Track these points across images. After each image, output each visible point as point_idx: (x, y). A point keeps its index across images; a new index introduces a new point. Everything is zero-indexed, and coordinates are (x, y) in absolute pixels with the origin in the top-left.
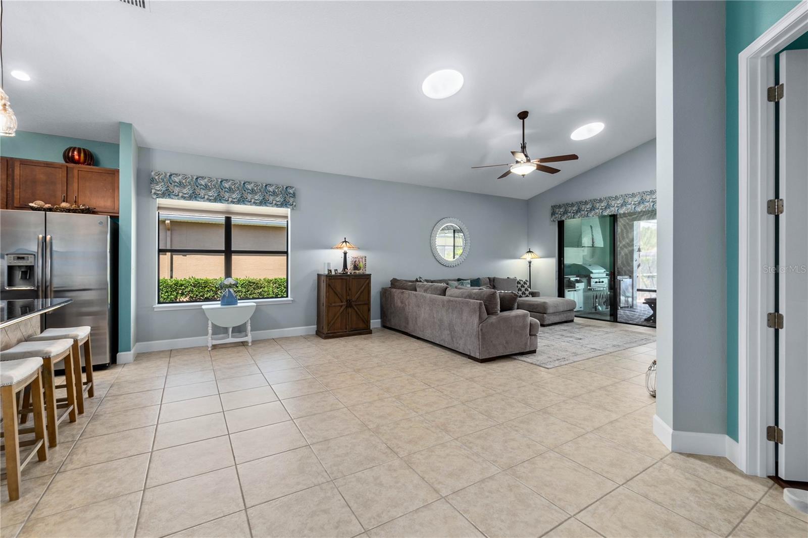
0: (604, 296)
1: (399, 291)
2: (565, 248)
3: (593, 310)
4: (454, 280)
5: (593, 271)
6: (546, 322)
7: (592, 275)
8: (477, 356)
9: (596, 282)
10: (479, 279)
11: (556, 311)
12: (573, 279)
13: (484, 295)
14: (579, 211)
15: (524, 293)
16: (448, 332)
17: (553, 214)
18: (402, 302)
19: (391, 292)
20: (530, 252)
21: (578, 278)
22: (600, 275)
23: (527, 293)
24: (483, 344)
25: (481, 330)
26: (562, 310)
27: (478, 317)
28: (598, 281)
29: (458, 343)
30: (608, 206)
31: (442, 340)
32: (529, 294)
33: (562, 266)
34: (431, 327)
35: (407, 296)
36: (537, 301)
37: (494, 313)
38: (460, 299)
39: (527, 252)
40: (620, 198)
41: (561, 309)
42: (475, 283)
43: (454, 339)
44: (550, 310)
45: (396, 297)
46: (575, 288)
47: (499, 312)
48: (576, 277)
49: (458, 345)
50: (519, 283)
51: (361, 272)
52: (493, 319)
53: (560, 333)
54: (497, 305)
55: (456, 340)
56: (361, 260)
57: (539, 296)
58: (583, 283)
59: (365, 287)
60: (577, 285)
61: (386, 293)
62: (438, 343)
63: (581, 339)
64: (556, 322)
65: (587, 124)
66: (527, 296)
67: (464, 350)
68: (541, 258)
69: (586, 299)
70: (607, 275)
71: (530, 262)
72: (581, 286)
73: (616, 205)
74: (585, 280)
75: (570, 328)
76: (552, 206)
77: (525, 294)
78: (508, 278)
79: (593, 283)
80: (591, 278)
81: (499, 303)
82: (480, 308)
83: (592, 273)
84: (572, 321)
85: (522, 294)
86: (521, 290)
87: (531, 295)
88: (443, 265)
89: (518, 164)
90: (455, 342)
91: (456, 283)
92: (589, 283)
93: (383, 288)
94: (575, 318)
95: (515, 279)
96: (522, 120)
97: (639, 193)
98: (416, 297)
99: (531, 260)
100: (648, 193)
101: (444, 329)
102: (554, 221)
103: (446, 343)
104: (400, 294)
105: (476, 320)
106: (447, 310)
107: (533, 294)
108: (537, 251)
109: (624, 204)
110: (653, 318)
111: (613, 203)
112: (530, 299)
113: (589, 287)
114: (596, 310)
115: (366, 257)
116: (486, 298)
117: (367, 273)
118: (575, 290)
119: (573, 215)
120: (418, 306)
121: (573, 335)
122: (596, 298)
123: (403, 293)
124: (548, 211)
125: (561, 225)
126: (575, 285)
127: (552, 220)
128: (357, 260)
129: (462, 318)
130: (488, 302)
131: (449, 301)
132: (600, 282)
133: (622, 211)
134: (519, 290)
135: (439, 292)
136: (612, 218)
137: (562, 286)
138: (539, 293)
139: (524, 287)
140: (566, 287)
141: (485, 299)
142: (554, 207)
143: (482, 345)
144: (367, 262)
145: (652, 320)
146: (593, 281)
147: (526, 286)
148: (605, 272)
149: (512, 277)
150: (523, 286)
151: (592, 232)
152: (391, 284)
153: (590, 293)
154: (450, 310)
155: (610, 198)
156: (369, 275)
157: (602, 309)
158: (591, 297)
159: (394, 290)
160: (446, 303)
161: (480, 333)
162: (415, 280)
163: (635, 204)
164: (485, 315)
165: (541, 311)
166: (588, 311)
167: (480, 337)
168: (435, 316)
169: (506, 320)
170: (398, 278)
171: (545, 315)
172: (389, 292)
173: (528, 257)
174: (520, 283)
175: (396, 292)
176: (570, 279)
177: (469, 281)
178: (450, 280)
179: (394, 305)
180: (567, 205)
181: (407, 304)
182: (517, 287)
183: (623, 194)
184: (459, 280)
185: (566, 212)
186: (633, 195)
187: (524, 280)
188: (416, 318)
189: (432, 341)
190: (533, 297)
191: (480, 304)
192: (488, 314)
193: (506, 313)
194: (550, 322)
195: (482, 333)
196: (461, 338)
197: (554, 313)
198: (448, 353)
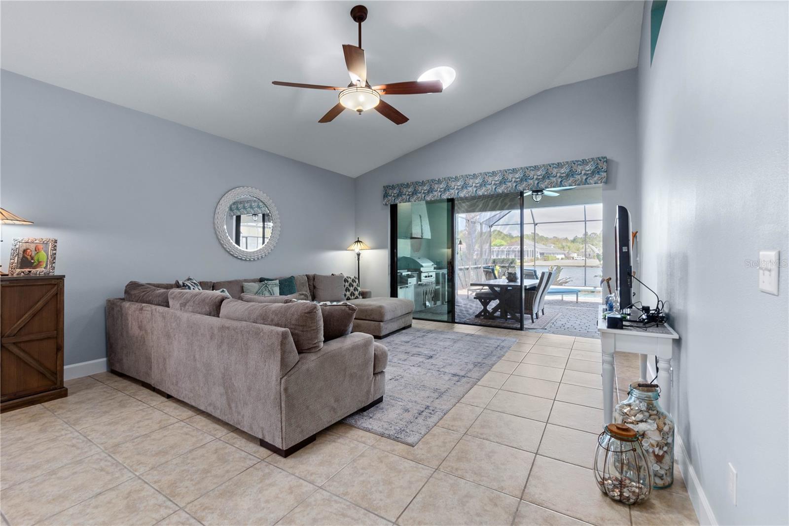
0: (432, 291)
1: (137, 305)
2: (398, 240)
3: (423, 308)
4: (254, 281)
5: (423, 265)
6: (383, 333)
7: (422, 269)
8: (278, 444)
9: (426, 277)
10: (292, 278)
11: (393, 317)
12: (405, 273)
13: (293, 315)
14: (415, 193)
15: (352, 294)
16: (222, 390)
17: (386, 195)
18: (140, 328)
19: (121, 309)
20: (358, 241)
21: (410, 273)
22: (429, 268)
23: (356, 293)
24: (288, 419)
25: (286, 390)
26: (400, 315)
27: (279, 363)
28: (427, 275)
29: (239, 413)
30: (447, 188)
31: (210, 404)
32: (359, 294)
33: (396, 259)
34: (190, 377)
35: (149, 316)
36: (370, 305)
37: (313, 349)
38: (244, 323)
39: (356, 242)
40: (460, 179)
41: (399, 313)
42: (287, 286)
43: (233, 405)
44: (388, 317)
45: (130, 319)
46: (407, 284)
47: (322, 344)
48: (408, 271)
49: (240, 417)
50: (346, 281)
51: (40, 271)
52: (312, 360)
53: (402, 348)
54: (317, 331)
55: (237, 407)
56: (41, 246)
57: (370, 297)
58: (415, 278)
59: (47, 303)
60: (410, 280)
61: (113, 309)
62: (202, 408)
63: (431, 357)
64: (394, 330)
65: (437, 66)
66: (357, 298)
67: (251, 428)
68: (371, 249)
69: (417, 295)
70: (434, 269)
71: (359, 255)
72: (413, 281)
73: (456, 187)
74: (415, 274)
75: (411, 337)
76: (384, 187)
77: (354, 295)
78: (332, 274)
79: (423, 278)
80: (422, 272)
81: (322, 328)
82: (283, 344)
83: (422, 266)
84: (410, 326)
85: (351, 295)
86: (349, 291)
87: (362, 295)
88: (236, 257)
89: (353, 89)
90: (234, 409)
91: (256, 286)
92: (419, 279)
93: (109, 301)
94: (414, 321)
95: (341, 276)
96: (358, 23)
97: (481, 174)
98: (164, 317)
99: (361, 252)
100: (490, 174)
101: (214, 384)
102: (386, 205)
103: (218, 411)
104: (137, 312)
105: (274, 368)
106: (219, 346)
107: (364, 295)
108: (367, 241)
109: (464, 186)
110: (483, 314)
111: (453, 184)
112: (361, 301)
113: (419, 283)
114: (426, 308)
115: (56, 241)
116: (297, 320)
117: (57, 273)
118: (407, 287)
119: (408, 197)
120: (168, 336)
121: (419, 350)
122: (426, 294)
123: (141, 309)
124: (380, 193)
125: (394, 209)
126: (407, 281)
127: (384, 203)
128: (32, 247)
129: (246, 363)
130: (301, 328)
131: (223, 328)
132: (429, 276)
133: (462, 195)
134: (346, 291)
135: (207, 309)
136: (450, 203)
137: (396, 282)
138: (370, 292)
139: (353, 286)
140: (400, 284)
141: (293, 322)
142: (386, 188)
143: (286, 421)
144: (58, 252)
145: (482, 316)
146: (423, 275)
147: (355, 285)
148: (432, 265)
149: (337, 273)
150: (351, 285)
151: (421, 222)
152: (126, 292)
153: (421, 289)
154: (225, 347)
155: (449, 179)
156: (61, 278)
157: (431, 305)
158: (422, 292)
159: (127, 304)
160: (216, 332)
161: (283, 397)
162: (174, 282)
163: (477, 187)
164: (294, 356)
165: (377, 318)
166: (418, 309)
167: (283, 405)
168: (197, 356)
169: (334, 358)
170: (142, 281)
171: (381, 323)
172: (119, 308)
173: (357, 248)
174: (348, 282)
175: (131, 308)
176: (402, 274)
177: (277, 282)
178: (246, 281)
179: (127, 332)
180: (401, 186)
181: (149, 331)
182: (345, 286)
183: (464, 174)
184: (261, 280)
185: (400, 194)
186: (475, 176)
187: (353, 277)
188: (165, 359)
189: (193, 404)
190: (363, 298)
191: (284, 336)
192: (300, 353)
193: (335, 345)
194: (387, 332)
195: (287, 397)
196: (245, 404)
197: (392, 320)
198: (222, 432)
